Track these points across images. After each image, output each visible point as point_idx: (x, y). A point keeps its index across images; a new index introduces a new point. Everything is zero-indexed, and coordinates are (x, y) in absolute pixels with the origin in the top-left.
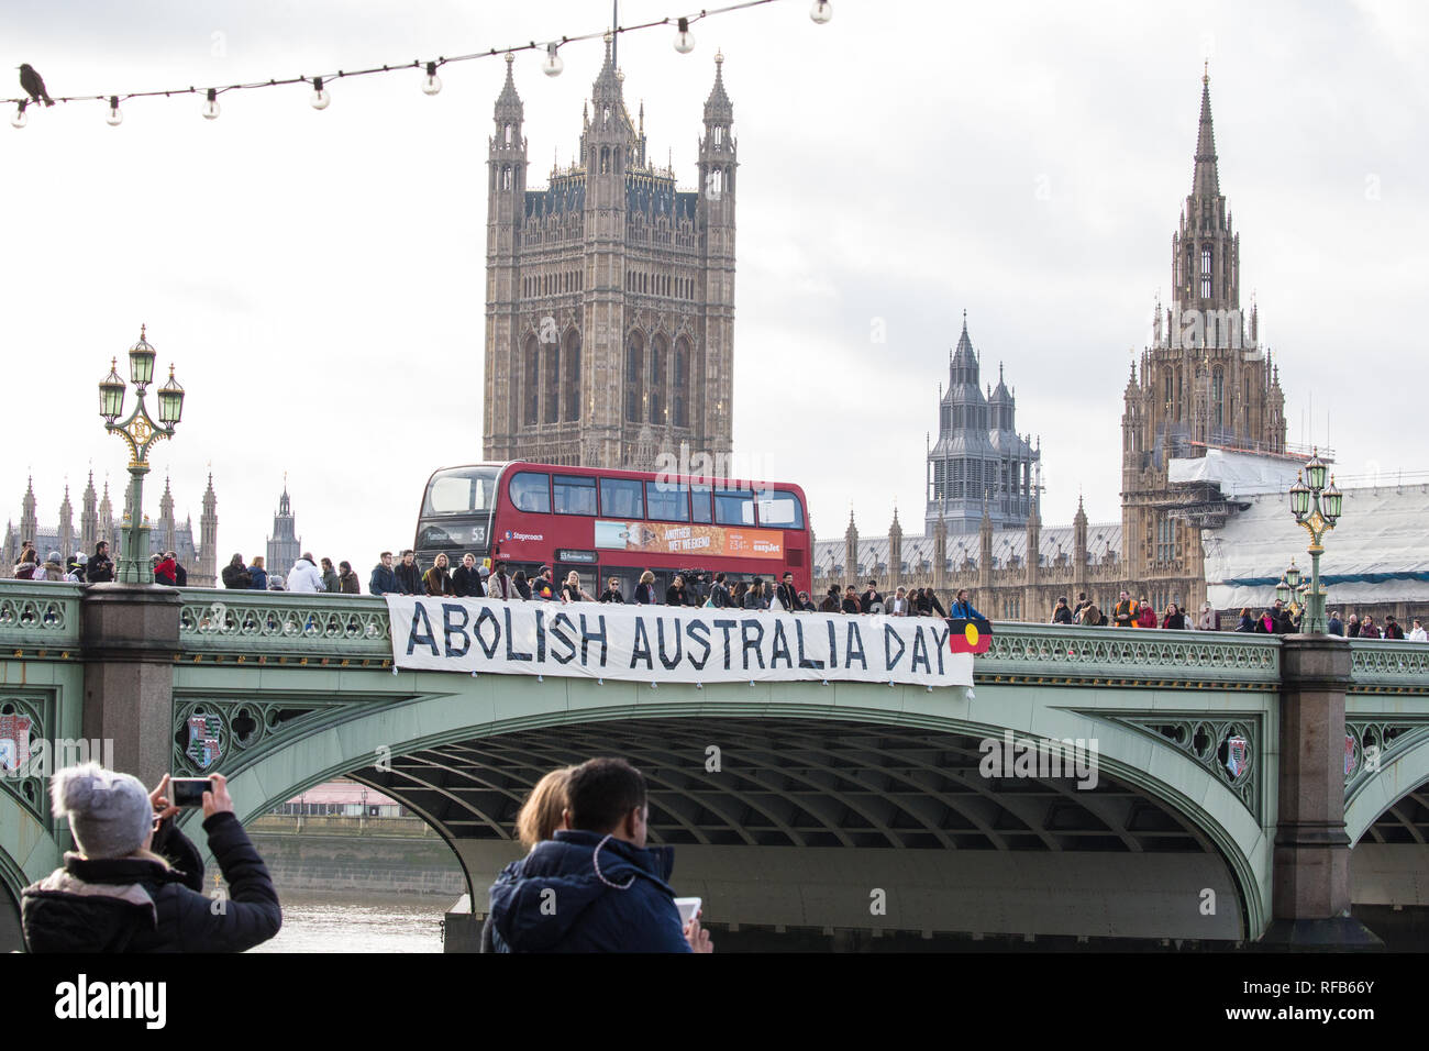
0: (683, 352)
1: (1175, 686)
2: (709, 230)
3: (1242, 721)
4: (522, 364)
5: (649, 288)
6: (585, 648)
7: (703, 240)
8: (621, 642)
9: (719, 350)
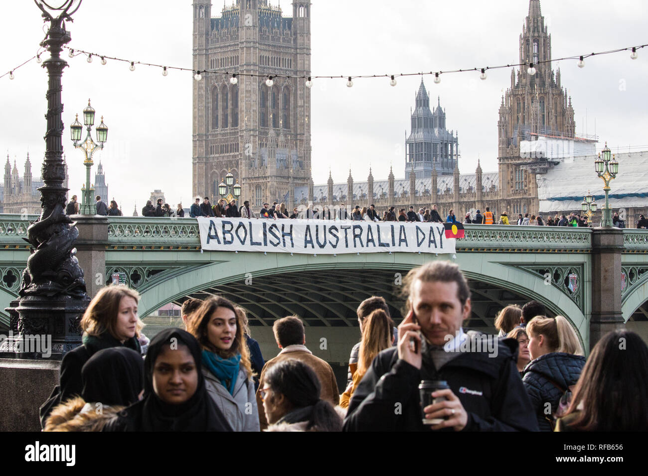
0: (287, 93)
1: (545, 251)
2: (298, 35)
3: (575, 267)
4: (210, 100)
5: (270, 63)
6: (284, 240)
7: (295, 40)
8: (299, 237)
9: (304, 92)
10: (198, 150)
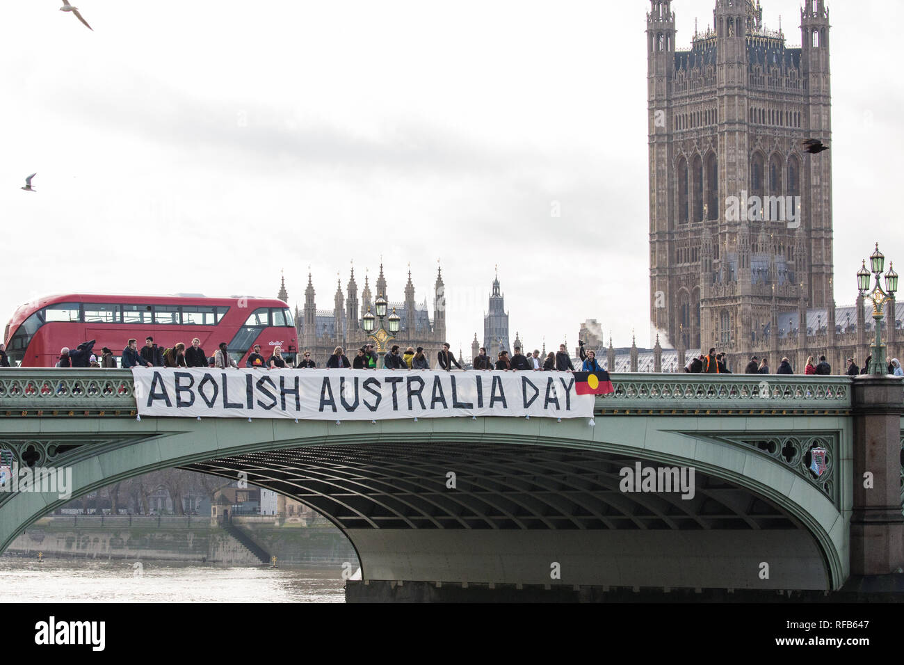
0: (794, 166)
2: (810, 76)
4: (676, 179)
5: (767, 120)
7: (806, 83)
9: (820, 164)
10: (659, 257)
